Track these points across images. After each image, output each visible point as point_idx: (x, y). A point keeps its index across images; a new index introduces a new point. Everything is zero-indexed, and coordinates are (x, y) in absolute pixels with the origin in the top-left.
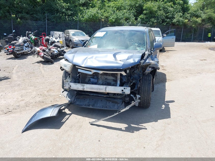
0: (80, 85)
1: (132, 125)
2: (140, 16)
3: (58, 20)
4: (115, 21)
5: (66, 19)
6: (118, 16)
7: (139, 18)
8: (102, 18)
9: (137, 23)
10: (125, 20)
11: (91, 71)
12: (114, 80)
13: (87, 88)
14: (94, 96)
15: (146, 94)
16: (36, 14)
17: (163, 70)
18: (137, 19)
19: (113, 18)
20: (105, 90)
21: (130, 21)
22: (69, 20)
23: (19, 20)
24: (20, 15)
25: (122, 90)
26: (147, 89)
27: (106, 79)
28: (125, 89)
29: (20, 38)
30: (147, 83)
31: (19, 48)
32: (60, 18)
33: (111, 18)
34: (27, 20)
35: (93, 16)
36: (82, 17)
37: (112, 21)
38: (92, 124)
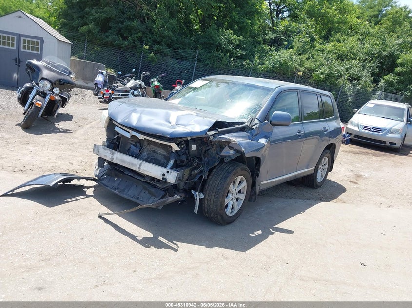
0: (110, 152)
1: (161, 239)
2: (385, 77)
3: (215, 63)
4: (326, 78)
5: (229, 62)
6: (332, 69)
7: (383, 81)
8: (298, 70)
9: (373, 90)
10: (348, 79)
11: (129, 132)
12: (166, 157)
13: (116, 158)
14: (128, 176)
15: (213, 194)
16: (184, 49)
17: (351, 182)
18: (379, 81)
19: (322, 74)
20: (140, 168)
21: (360, 84)
22: (234, 65)
23: (152, 54)
24: (156, 47)
25: (164, 175)
26: (216, 187)
27: (154, 152)
28: (168, 172)
29: (129, 81)
30: (221, 176)
31: (119, 95)
32: (220, 59)
33: (318, 73)
34: (165, 56)
35: (281, 64)
36: (259, 64)
37: (319, 77)
38: (100, 217)
